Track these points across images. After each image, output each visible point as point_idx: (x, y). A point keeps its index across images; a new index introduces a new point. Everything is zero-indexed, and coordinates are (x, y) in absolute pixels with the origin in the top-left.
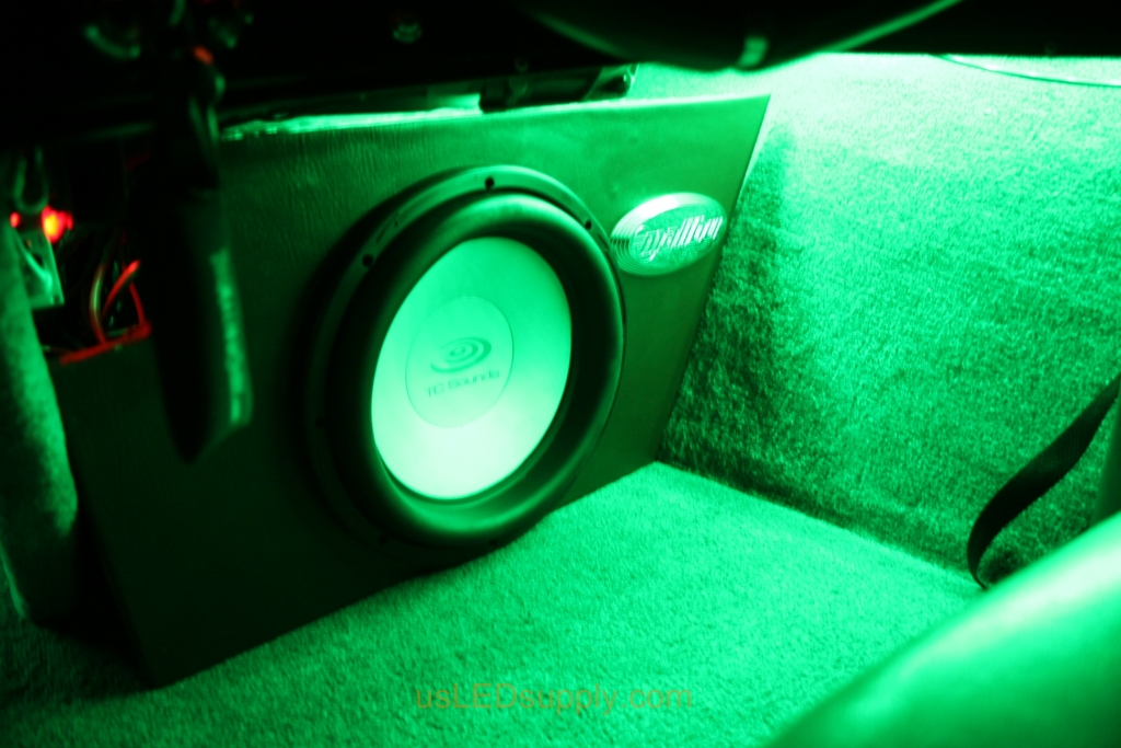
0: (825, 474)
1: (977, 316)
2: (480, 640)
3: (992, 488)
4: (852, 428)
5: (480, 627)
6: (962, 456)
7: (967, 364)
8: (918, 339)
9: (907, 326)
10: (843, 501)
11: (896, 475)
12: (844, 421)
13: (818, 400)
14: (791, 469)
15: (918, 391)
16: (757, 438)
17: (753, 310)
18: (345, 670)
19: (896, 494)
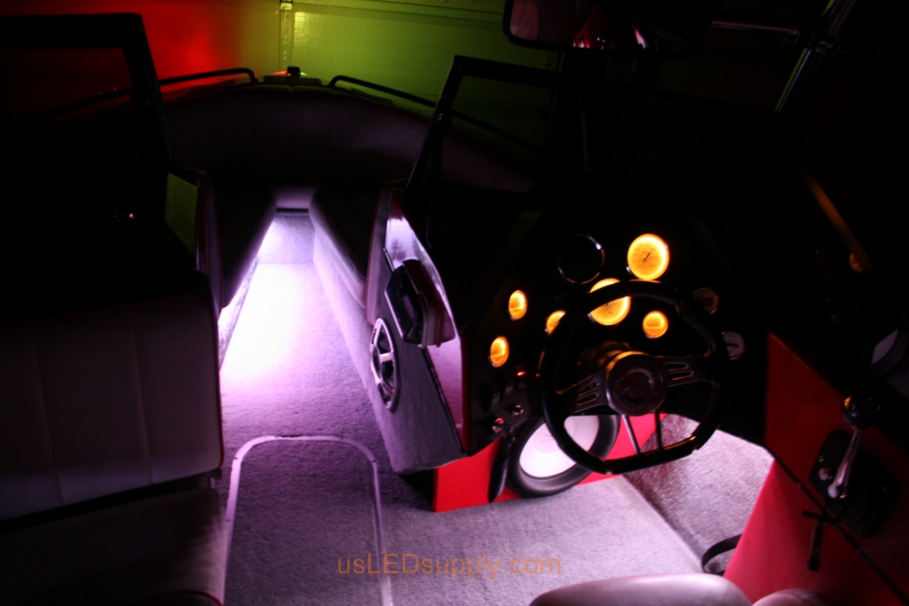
0: (675, 509)
1: (742, 479)
2: (534, 529)
3: (721, 539)
4: (689, 497)
5: (535, 523)
6: (718, 524)
7: (731, 494)
8: (721, 476)
9: (720, 470)
10: (677, 521)
11: (696, 521)
12: (687, 493)
13: (683, 481)
14: (665, 501)
15: (715, 494)
16: (658, 483)
17: (674, 435)
18: (491, 524)
19: (694, 527)
